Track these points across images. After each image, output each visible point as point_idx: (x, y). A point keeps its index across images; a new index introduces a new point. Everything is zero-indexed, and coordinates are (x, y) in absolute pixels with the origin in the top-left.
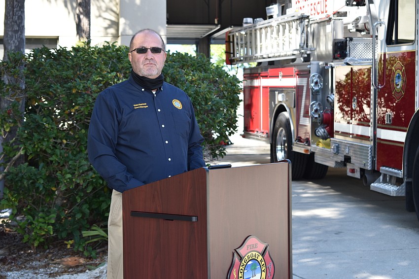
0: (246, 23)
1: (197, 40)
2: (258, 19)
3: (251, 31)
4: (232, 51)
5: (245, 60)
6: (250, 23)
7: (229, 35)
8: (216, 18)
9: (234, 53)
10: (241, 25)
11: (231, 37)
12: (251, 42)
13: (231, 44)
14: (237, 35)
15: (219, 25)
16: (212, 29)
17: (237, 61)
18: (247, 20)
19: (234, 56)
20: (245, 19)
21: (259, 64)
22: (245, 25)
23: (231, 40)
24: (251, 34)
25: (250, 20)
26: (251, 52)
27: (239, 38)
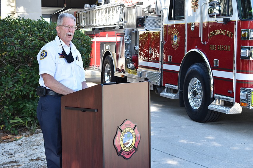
0: (86, 7)
1: (51, 16)
2: (93, 5)
3: (90, 11)
4: (78, 22)
5: (86, 27)
6: (88, 7)
7: (77, 13)
8: (65, 4)
10: (83, 8)
11: (78, 14)
12: (89, 18)
13: (78, 18)
14: (81, 13)
15: (64, 8)
16: (59, 10)
17: (81, 28)
19: (79, 25)
20: (85, 5)
21: (93, 29)
22: (85, 8)
23: (78, 16)
24: (89, 13)
25: (88, 5)
26: (89, 24)
27: (82, 15)
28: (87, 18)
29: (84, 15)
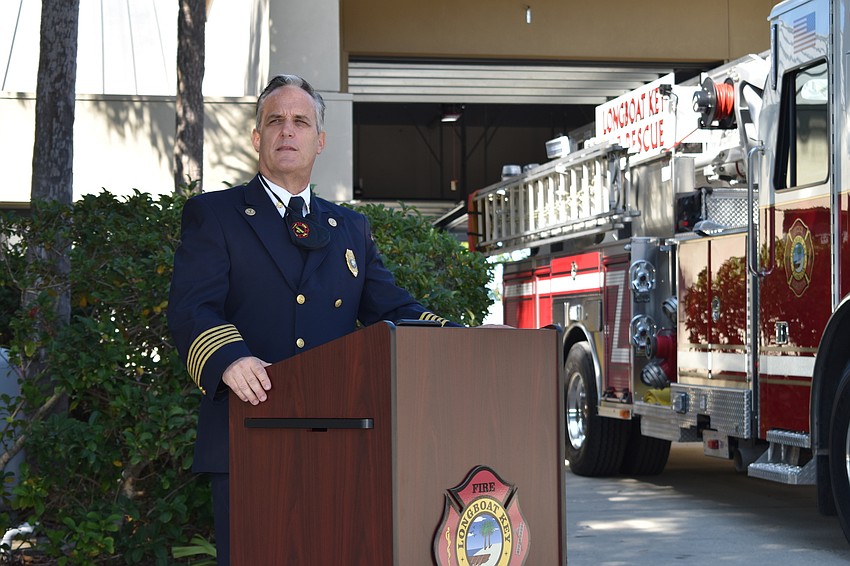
0: (508, 175)
2: (530, 166)
3: (517, 188)
4: (481, 232)
5: (507, 246)
6: (515, 175)
7: (476, 199)
8: (452, 179)
9: (484, 235)
10: (500, 180)
11: (479, 203)
12: (517, 211)
13: (480, 217)
14: (491, 199)
15: (463, 202)
16: (447, 210)
17: (491, 249)
18: (509, 169)
19: (485, 240)
20: (505, 168)
21: (535, 251)
22: (505, 179)
23: (480, 209)
24: (517, 194)
25: (515, 169)
26: (517, 230)
27: (494, 204)
28: (509, 211)
29: (499, 202)
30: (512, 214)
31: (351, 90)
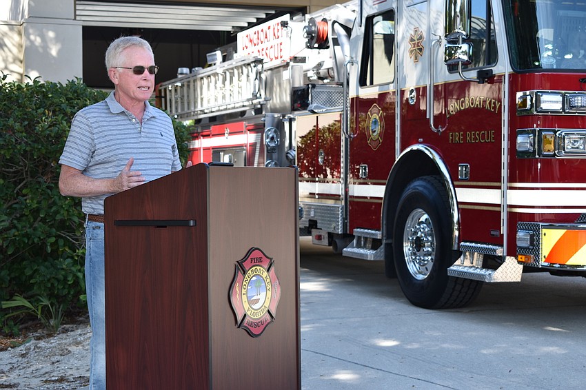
0: (181, 74)
2: (197, 69)
3: (189, 82)
4: (163, 108)
6: (186, 74)
7: (161, 88)
10: (176, 77)
11: (163, 91)
12: (188, 96)
13: (163, 99)
14: (170, 88)
18: (182, 70)
20: (179, 69)
21: (198, 121)
22: (180, 76)
23: (163, 95)
24: (188, 86)
25: (186, 70)
26: (189, 109)
27: (173, 91)
28: (183, 96)
29: (176, 90)
30: (186, 98)
31: (78, 18)
